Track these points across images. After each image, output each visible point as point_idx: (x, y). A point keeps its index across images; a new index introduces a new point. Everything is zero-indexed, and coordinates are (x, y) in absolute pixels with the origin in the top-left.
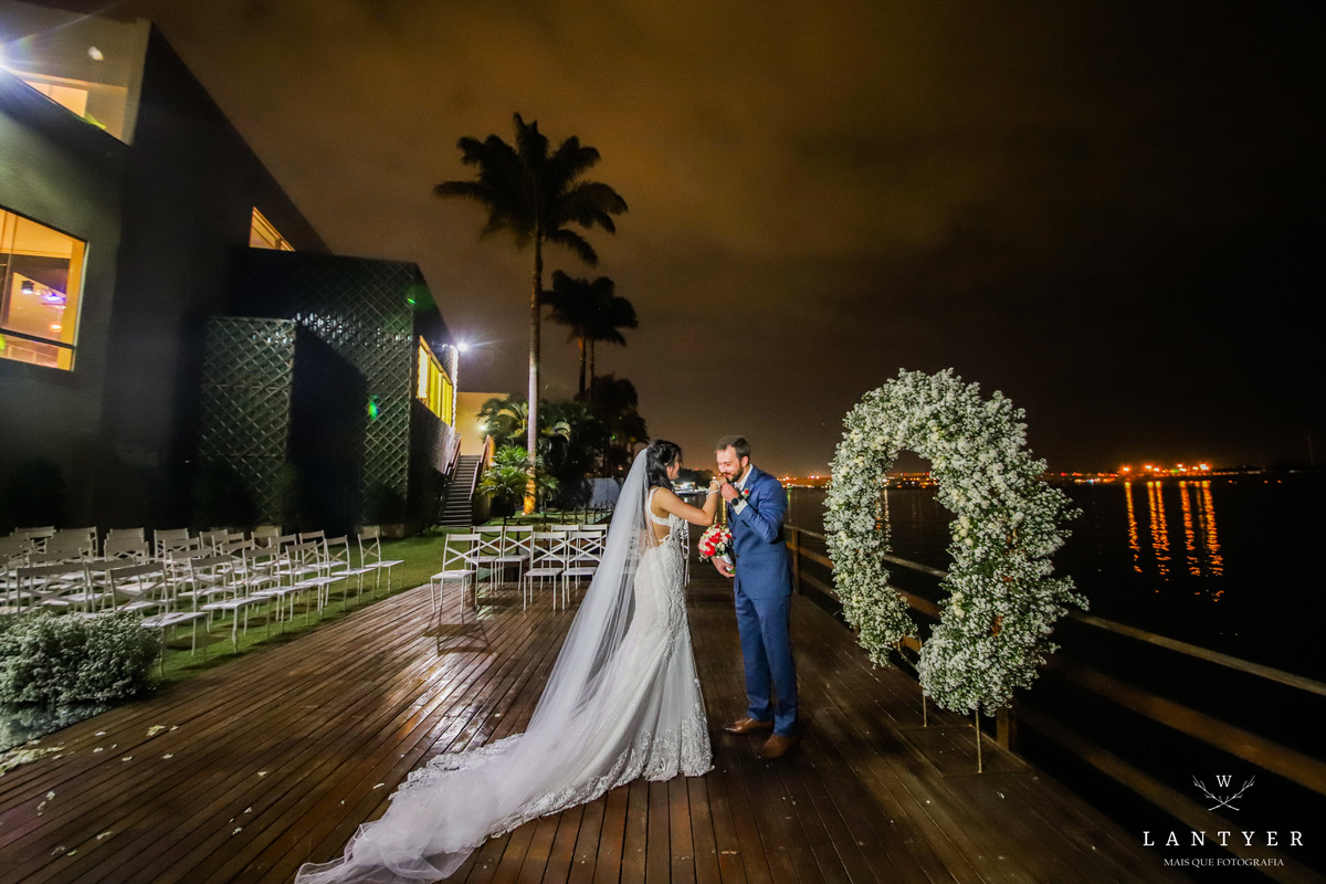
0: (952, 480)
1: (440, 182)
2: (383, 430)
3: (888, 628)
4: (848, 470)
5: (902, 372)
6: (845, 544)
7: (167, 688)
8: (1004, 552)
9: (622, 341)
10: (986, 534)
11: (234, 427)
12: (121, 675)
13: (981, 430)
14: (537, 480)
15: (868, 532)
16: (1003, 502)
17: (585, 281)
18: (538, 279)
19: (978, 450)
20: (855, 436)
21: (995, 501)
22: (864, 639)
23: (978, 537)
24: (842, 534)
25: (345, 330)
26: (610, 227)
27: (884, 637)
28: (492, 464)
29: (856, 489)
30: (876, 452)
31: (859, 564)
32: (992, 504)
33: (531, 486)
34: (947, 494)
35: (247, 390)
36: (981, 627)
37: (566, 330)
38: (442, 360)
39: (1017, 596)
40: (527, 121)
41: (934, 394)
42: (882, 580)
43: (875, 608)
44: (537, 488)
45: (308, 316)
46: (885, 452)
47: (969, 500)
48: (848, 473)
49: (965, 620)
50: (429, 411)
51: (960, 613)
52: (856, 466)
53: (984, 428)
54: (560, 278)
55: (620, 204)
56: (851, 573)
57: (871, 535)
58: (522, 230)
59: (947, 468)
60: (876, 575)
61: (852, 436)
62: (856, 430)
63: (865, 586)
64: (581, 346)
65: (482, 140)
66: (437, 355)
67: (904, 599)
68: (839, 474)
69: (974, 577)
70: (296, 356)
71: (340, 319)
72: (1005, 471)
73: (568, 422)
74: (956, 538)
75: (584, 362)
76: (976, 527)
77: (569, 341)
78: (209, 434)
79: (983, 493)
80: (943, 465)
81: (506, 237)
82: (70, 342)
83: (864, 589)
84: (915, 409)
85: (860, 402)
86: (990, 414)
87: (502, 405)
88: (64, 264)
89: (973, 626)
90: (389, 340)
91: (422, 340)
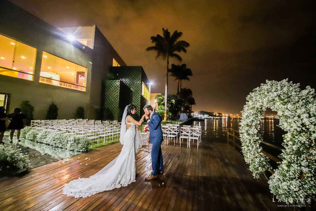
0: (285, 119)
1: (147, 48)
2: (135, 102)
3: (260, 166)
4: (248, 114)
5: (267, 81)
6: (246, 137)
7: (91, 150)
8: (308, 149)
9: (188, 79)
10: (299, 141)
11: (110, 101)
12: (84, 147)
13: (298, 101)
14: (167, 113)
15: (255, 134)
16: (308, 129)
17: (179, 66)
18: (168, 66)
19: (297, 108)
20: (250, 103)
21: (304, 128)
22: (251, 168)
23: (295, 142)
24: (245, 134)
25: (129, 81)
26: (185, 51)
27: (258, 169)
28: (157, 109)
29: (250, 120)
30: (257, 108)
31: (251, 144)
32: (302, 129)
33: (165, 115)
34: (283, 124)
35: (112, 94)
36: (295, 175)
37: (175, 78)
38: (147, 86)
39: (313, 167)
40: (165, 29)
41: (279, 88)
42: (259, 150)
43: (255, 159)
44: (167, 115)
45: (122, 79)
46: (261, 108)
47: (292, 127)
48: (248, 115)
49: (288, 171)
50: (144, 98)
51: (286, 168)
52: (251, 113)
53: (300, 100)
54: (173, 65)
55: (187, 45)
56: (248, 146)
57: (256, 135)
58: (164, 55)
59: (283, 115)
60: (257, 149)
61: (249, 103)
62: (250, 101)
63: (253, 152)
64: (178, 81)
65: (156, 36)
66: (146, 86)
67: (267, 158)
68: (244, 115)
69: (293, 156)
70: (120, 87)
71: (128, 79)
72: (310, 117)
73: (175, 100)
74: (285, 141)
75: (179, 85)
76: (294, 137)
77: (175, 80)
78: (106, 102)
79: (298, 125)
80: (281, 114)
81: (161, 57)
82: (85, 86)
83: (252, 153)
84: (270, 93)
85: (252, 92)
86: (303, 95)
87: (160, 96)
88: (84, 73)
89: (291, 174)
90: (136, 83)
91: (143, 82)
